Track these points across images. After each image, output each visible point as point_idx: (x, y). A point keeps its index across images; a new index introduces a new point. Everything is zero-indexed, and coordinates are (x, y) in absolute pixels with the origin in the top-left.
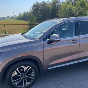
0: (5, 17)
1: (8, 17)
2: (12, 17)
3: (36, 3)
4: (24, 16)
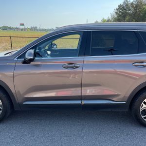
3: (124, 3)
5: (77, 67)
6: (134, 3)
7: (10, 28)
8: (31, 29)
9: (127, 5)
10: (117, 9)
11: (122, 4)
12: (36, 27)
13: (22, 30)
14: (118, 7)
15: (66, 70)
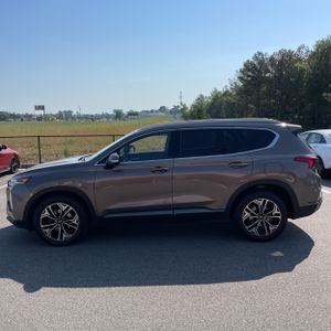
0: (152, 111)
1: (163, 109)
2: (175, 111)
3: (255, 57)
4: (212, 104)
5: (166, 171)
6: (276, 57)
7: (14, 116)
8: (60, 116)
9: (261, 62)
10: (241, 71)
11: (251, 59)
12: (71, 112)
13: (39, 118)
14: (242, 67)
15: (153, 175)
